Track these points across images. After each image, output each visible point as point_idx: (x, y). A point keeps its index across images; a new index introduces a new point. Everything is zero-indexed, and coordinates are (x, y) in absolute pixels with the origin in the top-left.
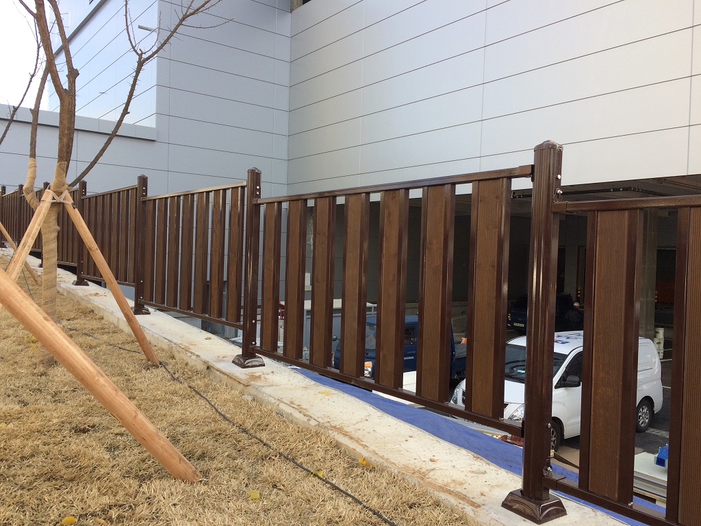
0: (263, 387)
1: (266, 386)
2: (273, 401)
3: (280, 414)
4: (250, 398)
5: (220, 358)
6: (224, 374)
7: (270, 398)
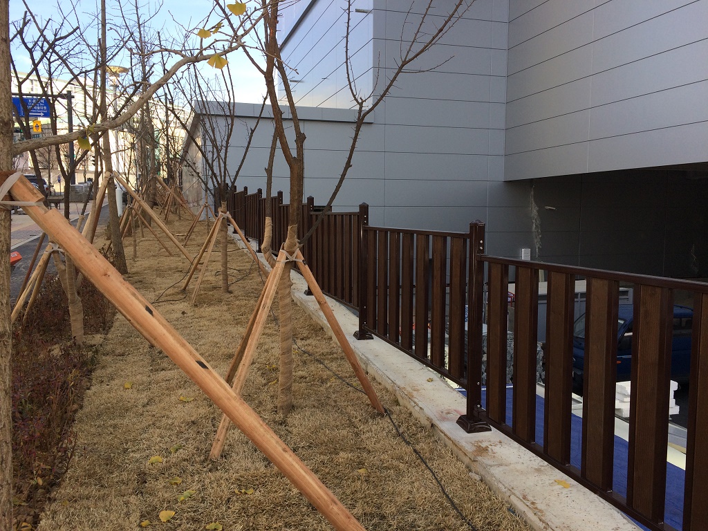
0: (491, 466)
1: (494, 465)
2: (504, 490)
3: (512, 510)
4: (478, 478)
5: (444, 415)
6: (450, 439)
7: (500, 485)
